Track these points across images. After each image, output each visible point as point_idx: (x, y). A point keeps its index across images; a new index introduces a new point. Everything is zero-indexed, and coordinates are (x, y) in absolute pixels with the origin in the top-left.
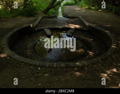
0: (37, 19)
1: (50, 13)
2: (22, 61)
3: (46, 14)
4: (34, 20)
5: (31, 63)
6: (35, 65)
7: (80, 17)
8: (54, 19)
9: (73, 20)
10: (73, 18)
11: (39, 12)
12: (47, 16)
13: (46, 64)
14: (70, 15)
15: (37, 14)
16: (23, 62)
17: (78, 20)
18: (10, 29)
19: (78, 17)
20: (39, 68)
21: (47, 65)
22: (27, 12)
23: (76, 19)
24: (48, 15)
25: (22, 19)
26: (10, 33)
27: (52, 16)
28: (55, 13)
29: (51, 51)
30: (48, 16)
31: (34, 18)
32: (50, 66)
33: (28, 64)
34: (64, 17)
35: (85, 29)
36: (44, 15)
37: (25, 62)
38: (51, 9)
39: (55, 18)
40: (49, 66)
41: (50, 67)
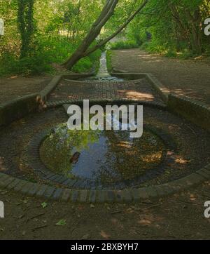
1: (80, 67)
3: (70, 69)
4: (42, 83)
7: (149, 75)
9: (132, 83)
10: (133, 77)
12: (72, 73)
13: (62, 194)
17: (143, 81)
19: (143, 76)
20: (44, 205)
21: (65, 197)
23: (139, 81)
24: (74, 71)
27: (84, 73)
28: (91, 66)
30: (75, 74)
31: (43, 80)
33: (18, 192)
34: (112, 75)
36: (65, 72)
39: (92, 78)
40: (69, 198)
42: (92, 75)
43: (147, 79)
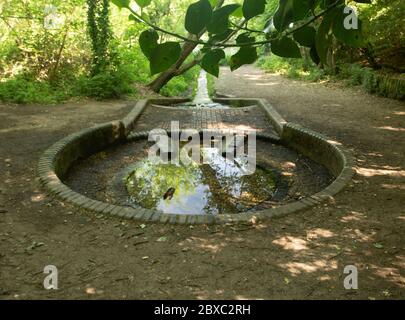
0: (133, 107)
1: (171, 89)
2: (98, 209)
3: (158, 92)
4: (123, 108)
5: (121, 214)
6: (132, 218)
7: (262, 101)
8: (183, 108)
9: (240, 110)
10: (242, 103)
11: (137, 85)
12: (160, 97)
14: (231, 97)
15: (130, 92)
16: (101, 212)
17: (254, 109)
18: (57, 135)
19: (255, 102)
20: (143, 226)
22: (101, 86)
23: (249, 108)
24: (163, 94)
25: (87, 106)
26: (59, 145)
27: (176, 98)
28: (186, 89)
29: (171, 195)
30: (165, 98)
31: (124, 105)
32: (171, 221)
34: (215, 101)
35: (275, 136)
36: (152, 95)
37: (105, 211)
38: (174, 79)
41: (171, 224)
42: (188, 100)
43: (260, 105)
